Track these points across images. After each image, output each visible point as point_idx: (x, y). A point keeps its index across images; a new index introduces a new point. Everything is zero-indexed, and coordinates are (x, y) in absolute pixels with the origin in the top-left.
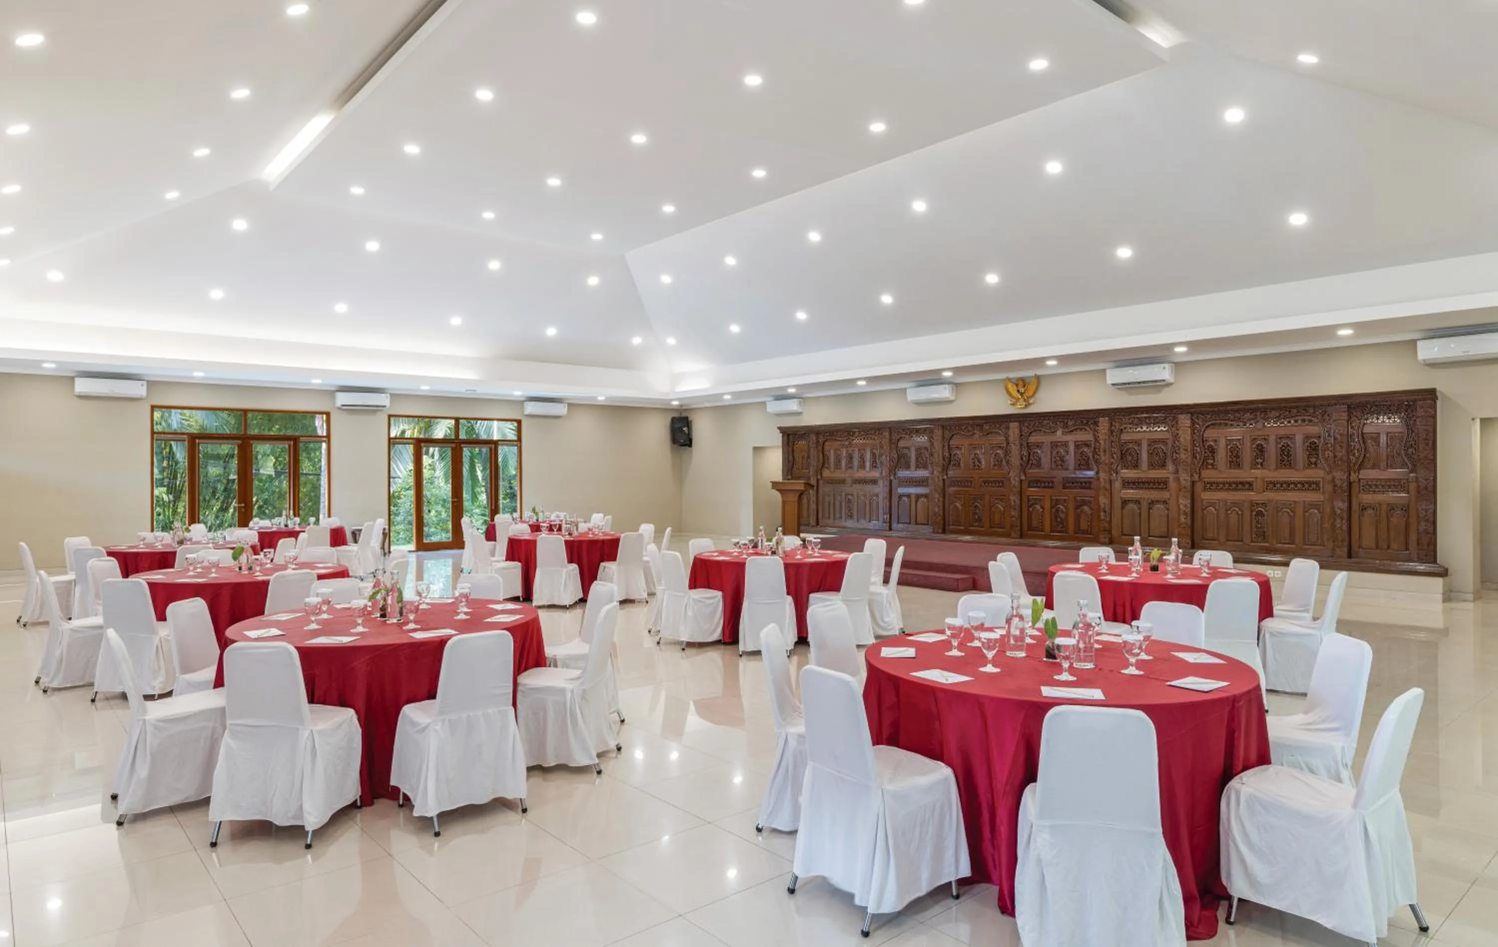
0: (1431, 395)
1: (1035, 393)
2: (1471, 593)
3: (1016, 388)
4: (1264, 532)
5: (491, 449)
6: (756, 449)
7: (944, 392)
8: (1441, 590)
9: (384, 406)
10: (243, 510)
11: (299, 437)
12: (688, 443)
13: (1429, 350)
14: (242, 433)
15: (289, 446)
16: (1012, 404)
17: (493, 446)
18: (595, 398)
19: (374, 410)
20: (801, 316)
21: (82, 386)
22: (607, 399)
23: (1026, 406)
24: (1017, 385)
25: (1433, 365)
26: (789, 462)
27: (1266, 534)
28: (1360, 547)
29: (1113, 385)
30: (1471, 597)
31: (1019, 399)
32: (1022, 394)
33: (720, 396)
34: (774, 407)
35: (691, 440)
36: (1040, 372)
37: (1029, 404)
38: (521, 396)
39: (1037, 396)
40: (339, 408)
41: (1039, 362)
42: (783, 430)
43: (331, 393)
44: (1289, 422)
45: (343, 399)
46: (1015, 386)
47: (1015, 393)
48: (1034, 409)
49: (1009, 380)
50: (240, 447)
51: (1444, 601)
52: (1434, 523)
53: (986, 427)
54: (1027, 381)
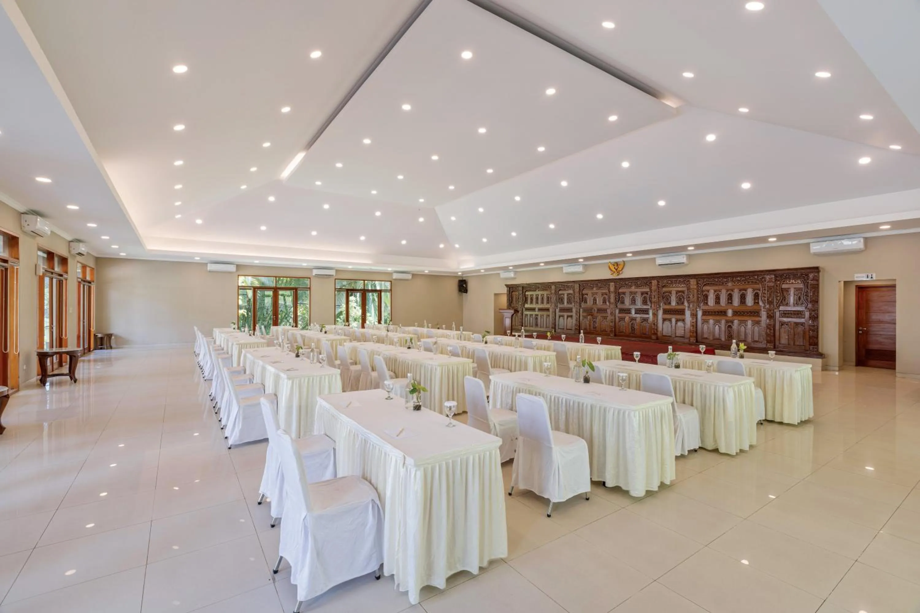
0: (816, 269)
1: (622, 269)
2: (837, 367)
3: (613, 267)
4: (732, 335)
5: (378, 294)
6: (496, 295)
7: (579, 269)
8: (820, 365)
9: (333, 275)
10: (275, 319)
11: (297, 288)
12: (466, 291)
13: (815, 248)
14: (275, 286)
15: (294, 292)
16: (612, 274)
17: (379, 292)
18: (423, 271)
19: (330, 276)
20: (514, 234)
21: (211, 267)
22: (430, 271)
23: (618, 275)
24: (614, 266)
25: (819, 255)
26: (510, 300)
27: (733, 336)
28: (780, 344)
29: (660, 265)
30: (837, 368)
31: (615, 272)
32: (616, 269)
33: (479, 271)
34: (503, 275)
35: (467, 291)
36: (625, 259)
37: (620, 274)
38: (391, 271)
39: (623, 270)
40: (314, 276)
41: (624, 255)
42: (507, 286)
43: (311, 270)
44: (745, 283)
45: (315, 272)
46: (613, 266)
47: (614, 270)
48: (621, 276)
49: (610, 262)
50: (274, 292)
51: (822, 370)
52: (818, 332)
53: (599, 285)
54: (619, 263)
